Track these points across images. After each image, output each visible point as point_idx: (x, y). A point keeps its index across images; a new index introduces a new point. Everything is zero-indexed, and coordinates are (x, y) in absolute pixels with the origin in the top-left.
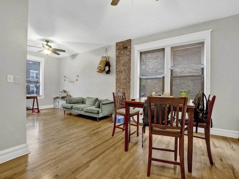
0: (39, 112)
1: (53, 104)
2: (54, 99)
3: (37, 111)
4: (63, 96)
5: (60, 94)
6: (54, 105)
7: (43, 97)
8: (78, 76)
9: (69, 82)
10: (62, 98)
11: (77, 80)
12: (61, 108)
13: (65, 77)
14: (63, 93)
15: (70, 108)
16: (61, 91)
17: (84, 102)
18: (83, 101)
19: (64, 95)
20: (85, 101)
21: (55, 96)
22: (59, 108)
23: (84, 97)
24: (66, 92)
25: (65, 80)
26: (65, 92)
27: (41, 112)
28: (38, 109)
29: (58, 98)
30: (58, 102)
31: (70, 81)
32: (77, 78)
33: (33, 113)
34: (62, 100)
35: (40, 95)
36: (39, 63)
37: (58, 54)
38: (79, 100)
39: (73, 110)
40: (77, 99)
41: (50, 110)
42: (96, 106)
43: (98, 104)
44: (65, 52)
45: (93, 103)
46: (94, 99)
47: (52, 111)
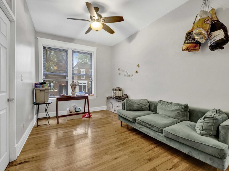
0: (89, 117)
1: (106, 105)
2: (108, 98)
4: (117, 96)
5: (114, 92)
6: (107, 107)
7: (94, 97)
8: (138, 66)
9: (125, 75)
10: (116, 99)
11: (137, 72)
12: (115, 112)
13: (119, 69)
14: (117, 91)
15: (131, 120)
16: (115, 88)
18: (149, 106)
19: (119, 94)
20: (155, 106)
21: (108, 96)
22: (113, 111)
24: (121, 90)
25: (120, 74)
27: (93, 116)
28: (89, 112)
29: (111, 97)
30: (112, 104)
32: (137, 69)
33: (83, 117)
34: (117, 101)
35: (93, 93)
36: (91, 54)
37: (112, 32)
38: (143, 104)
39: (136, 124)
40: (141, 103)
41: (102, 114)
42: (204, 132)
43: (210, 127)
44: (123, 20)
45: (178, 115)
46: (179, 107)
47: (105, 117)
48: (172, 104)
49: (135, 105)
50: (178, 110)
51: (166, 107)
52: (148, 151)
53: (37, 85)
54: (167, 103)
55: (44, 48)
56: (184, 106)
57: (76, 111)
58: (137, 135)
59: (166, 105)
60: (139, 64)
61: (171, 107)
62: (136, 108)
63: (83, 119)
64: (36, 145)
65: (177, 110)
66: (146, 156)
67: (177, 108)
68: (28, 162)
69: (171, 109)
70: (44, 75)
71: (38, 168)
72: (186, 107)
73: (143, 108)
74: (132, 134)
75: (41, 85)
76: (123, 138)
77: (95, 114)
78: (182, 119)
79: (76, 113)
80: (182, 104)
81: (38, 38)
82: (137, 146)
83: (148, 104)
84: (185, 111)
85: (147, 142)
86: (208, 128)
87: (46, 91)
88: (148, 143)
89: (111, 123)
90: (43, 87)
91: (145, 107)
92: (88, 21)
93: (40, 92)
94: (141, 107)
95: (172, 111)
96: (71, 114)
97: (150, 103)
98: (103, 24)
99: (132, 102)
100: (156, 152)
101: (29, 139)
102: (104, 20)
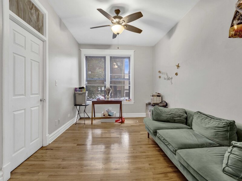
1: (146, 112)
2: (147, 104)
3: (121, 121)
4: (155, 102)
5: (151, 98)
7: (132, 102)
8: (178, 66)
9: (165, 79)
11: (176, 74)
13: (159, 72)
14: (155, 97)
15: (152, 131)
16: (153, 93)
17: (189, 122)
18: (186, 119)
19: (158, 100)
20: (191, 118)
21: (147, 102)
23: (191, 109)
24: (160, 96)
25: (160, 77)
26: (158, 96)
27: (126, 122)
28: (121, 118)
29: (149, 104)
30: (150, 111)
31: (166, 77)
32: (176, 70)
35: (130, 99)
36: (129, 58)
37: (139, 31)
38: (176, 115)
39: (157, 138)
40: (173, 113)
41: (137, 121)
42: (230, 169)
43: (239, 164)
44: (142, 16)
45: (215, 136)
46: (219, 124)
47: (138, 124)
48: (212, 118)
49: (164, 115)
50: (216, 128)
51: (202, 122)
52: (158, 174)
53: (77, 90)
54: (206, 116)
55: (86, 57)
56: (225, 123)
57: (109, 115)
58: (159, 151)
59: (202, 119)
60: (179, 64)
61: (207, 123)
62: (165, 118)
63: (116, 123)
64: (66, 138)
65: (214, 128)
66: (151, 178)
67: (215, 126)
68: (52, 149)
69: (207, 126)
70: (86, 81)
71: (54, 156)
72: (228, 126)
73: (175, 120)
74: (155, 149)
75: (80, 90)
76: (140, 151)
77: (131, 120)
78: (222, 142)
79: (109, 117)
80: (224, 120)
81: (81, 49)
82: (149, 164)
83: (185, 115)
84: (227, 131)
85: (166, 162)
86: (235, 164)
87: (83, 94)
88: (167, 164)
89: (139, 132)
90: (81, 91)
91: (179, 118)
92: (109, 26)
93: (78, 95)
94: (172, 118)
95: (207, 128)
96: (104, 117)
97: (189, 114)
98: (126, 25)
99: (161, 110)
100: (168, 178)
101: (64, 133)
102: (124, 21)
